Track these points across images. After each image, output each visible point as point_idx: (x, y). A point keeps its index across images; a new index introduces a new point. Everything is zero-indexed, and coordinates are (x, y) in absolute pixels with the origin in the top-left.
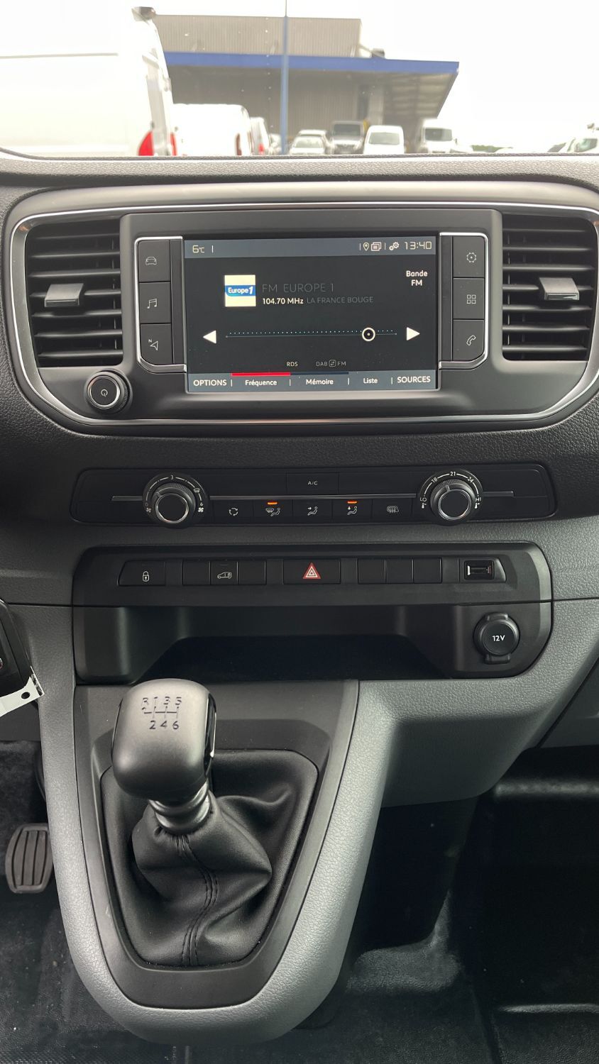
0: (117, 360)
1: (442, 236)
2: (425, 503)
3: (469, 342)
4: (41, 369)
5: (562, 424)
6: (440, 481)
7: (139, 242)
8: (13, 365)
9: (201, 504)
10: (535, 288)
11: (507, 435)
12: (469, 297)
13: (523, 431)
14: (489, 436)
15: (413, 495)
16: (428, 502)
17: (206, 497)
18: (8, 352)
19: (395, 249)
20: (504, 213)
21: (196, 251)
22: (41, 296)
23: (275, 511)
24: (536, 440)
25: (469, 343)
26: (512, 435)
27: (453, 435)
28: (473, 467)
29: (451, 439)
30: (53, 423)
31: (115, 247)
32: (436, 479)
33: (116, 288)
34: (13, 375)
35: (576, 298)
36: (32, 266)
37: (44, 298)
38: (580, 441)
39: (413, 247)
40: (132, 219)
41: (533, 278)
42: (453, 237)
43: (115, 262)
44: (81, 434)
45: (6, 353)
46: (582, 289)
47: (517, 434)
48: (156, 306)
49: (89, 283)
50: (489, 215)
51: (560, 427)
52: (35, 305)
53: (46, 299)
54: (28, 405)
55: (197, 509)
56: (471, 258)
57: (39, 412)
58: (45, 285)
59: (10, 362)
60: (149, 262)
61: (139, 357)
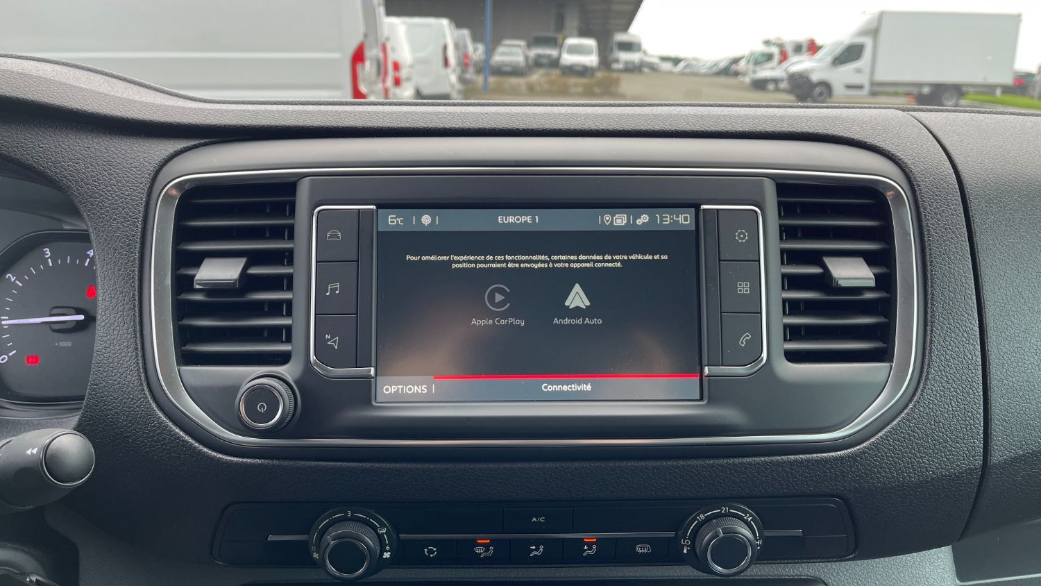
0: (283, 358)
1: (704, 209)
2: (688, 546)
3: (743, 341)
4: (184, 368)
5: (865, 447)
6: (708, 519)
7: (319, 212)
8: (145, 364)
9: (388, 548)
10: (816, 270)
11: (795, 461)
12: (740, 285)
13: (815, 455)
14: (772, 462)
15: (672, 534)
16: (693, 546)
17: (394, 536)
18: (139, 347)
19: (643, 223)
20: (778, 182)
21: (393, 222)
22: (190, 272)
23: (487, 550)
24: (832, 468)
25: (742, 343)
26: (802, 461)
27: (725, 461)
28: (749, 500)
29: (722, 466)
30: (193, 442)
31: (290, 214)
32: (702, 517)
33: (288, 264)
34: (143, 378)
35: (872, 283)
36: (182, 234)
37: (194, 276)
38: (890, 469)
39: (667, 221)
40: (312, 184)
41: (815, 258)
42: (718, 210)
43: (290, 232)
44: (230, 458)
45: (137, 349)
46: (877, 270)
47: (808, 461)
48: (337, 292)
49: (254, 258)
50: (761, 185)
51: (863, 452)
52: (182, 283)
53: (197, 278)
54: (160, 418)
55: (382, 554)
56: (741, 236)
57: (174, 428)
58: (197, 259)
59: (140, 361)
60: (332, 236)
61: (313, 357)
